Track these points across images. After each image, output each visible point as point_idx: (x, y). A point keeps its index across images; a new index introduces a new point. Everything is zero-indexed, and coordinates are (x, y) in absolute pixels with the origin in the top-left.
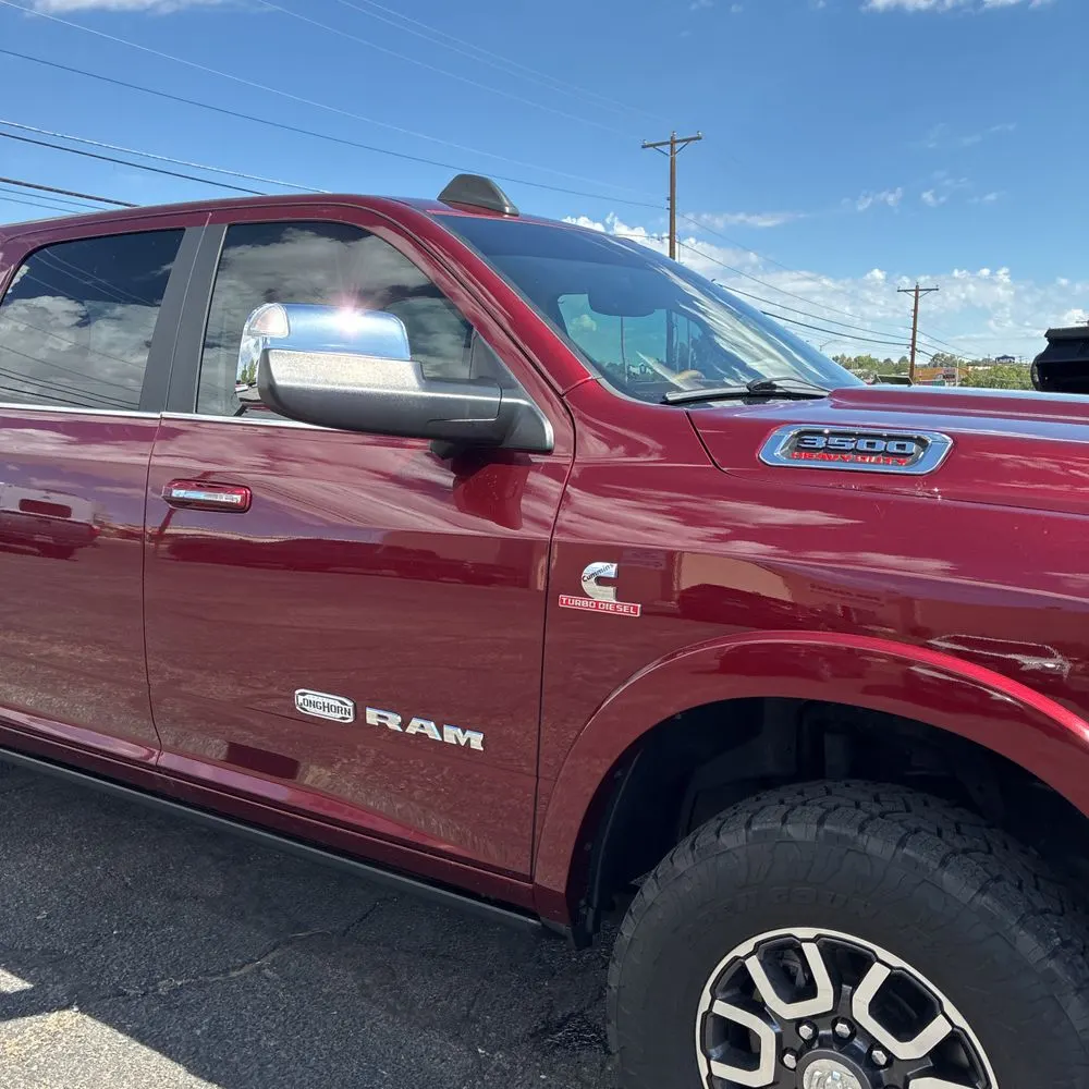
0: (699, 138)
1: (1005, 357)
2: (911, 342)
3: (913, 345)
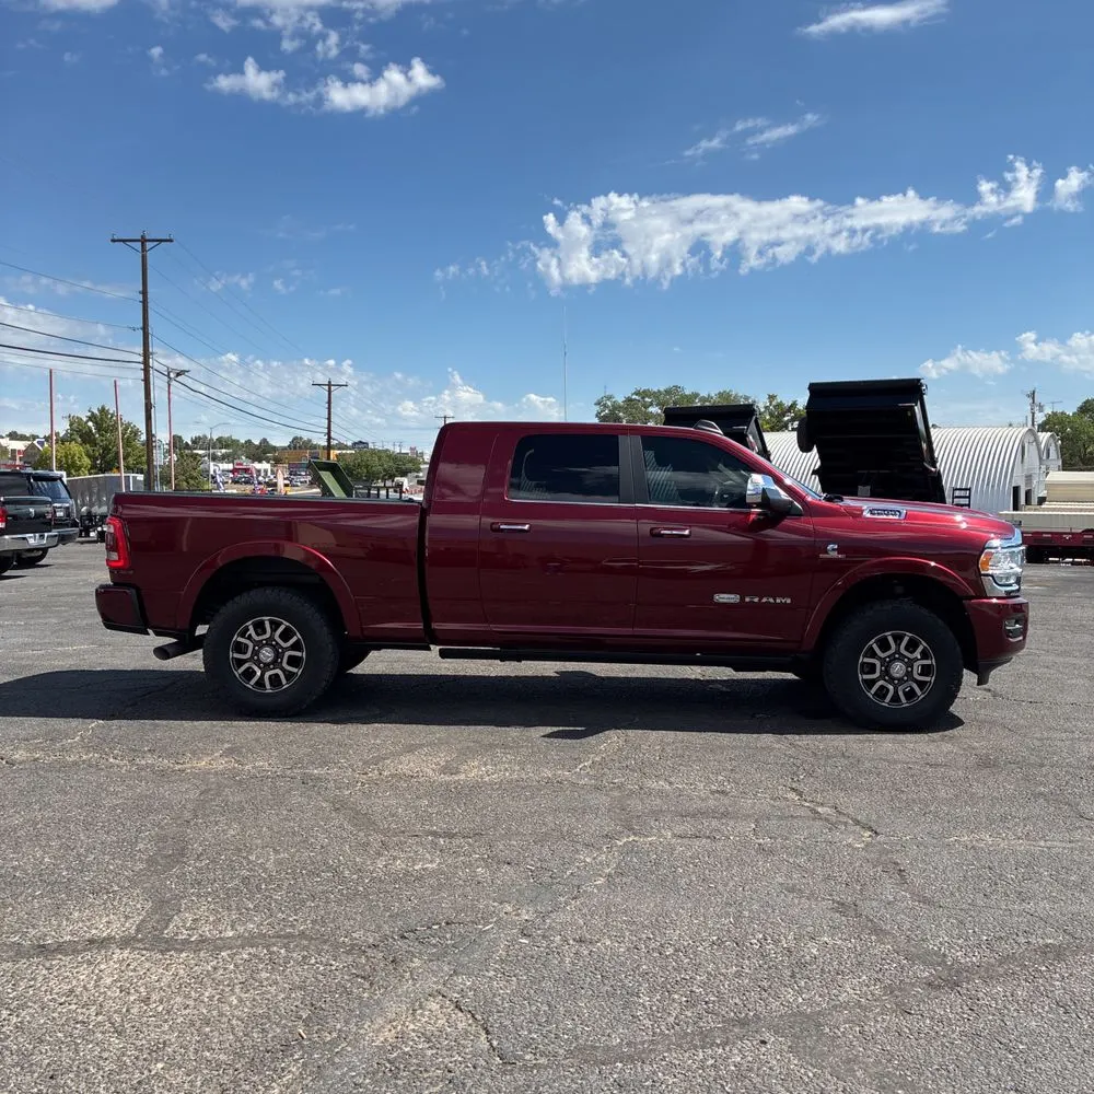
0: (171, 241)
1: (361, 442)
2: (326, 431)
3: (329, 433)
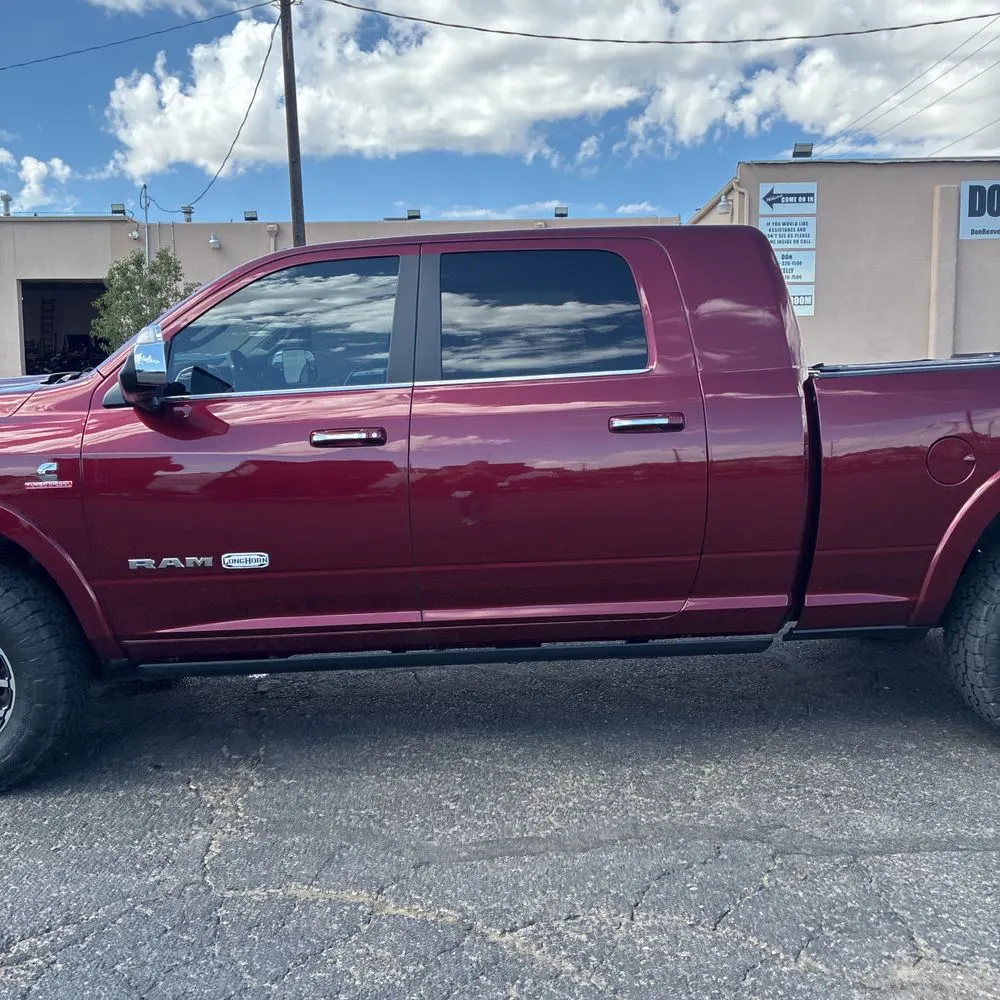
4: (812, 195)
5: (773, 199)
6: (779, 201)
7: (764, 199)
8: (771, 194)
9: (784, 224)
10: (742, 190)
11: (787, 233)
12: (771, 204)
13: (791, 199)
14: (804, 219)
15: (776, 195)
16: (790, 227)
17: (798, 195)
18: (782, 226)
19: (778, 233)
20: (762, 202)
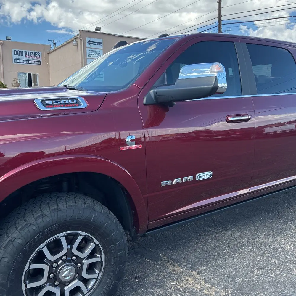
4: (101, 43)
5: (90, 43)
6: (92, 44)
7: (88, 42)
8: (89, 41)
9: (94, 51)
10: (81, 39)
11: (95, 54)
12: (90, 44)
13: (96, 44)
14: (100, 50)
15: (91, 42)
16: (95, 52)
17: (97, 43)
18: (93, 52)
19: (92, 53)
20: (87, 43)
